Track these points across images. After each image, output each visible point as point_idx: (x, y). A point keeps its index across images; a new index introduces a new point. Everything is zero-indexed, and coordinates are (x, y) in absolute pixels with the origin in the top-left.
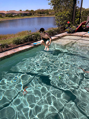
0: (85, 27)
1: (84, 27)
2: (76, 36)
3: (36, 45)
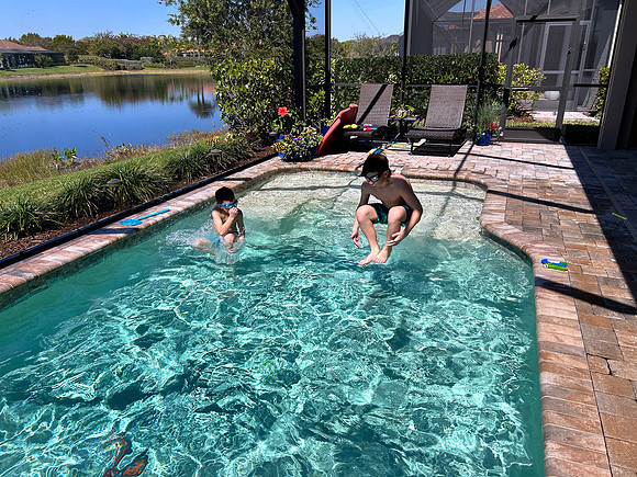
3: (137, 230)
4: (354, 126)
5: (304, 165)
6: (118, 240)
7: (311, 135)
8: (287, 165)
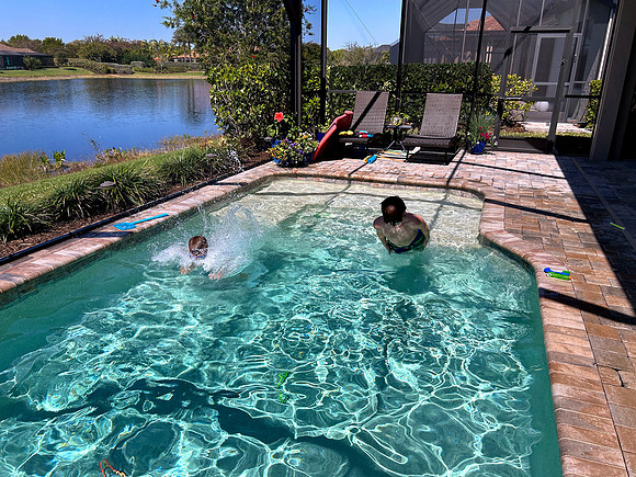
0: (350, 136)
1: (346, 136)
2: (321, 176)
3: (131, 233)
4: (350, 133)
5: (300, 171)
6: (112, 244)
7: (307, 141)
8: (283, 171)
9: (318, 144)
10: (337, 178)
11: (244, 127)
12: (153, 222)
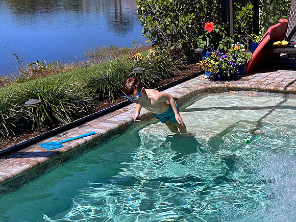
0: (285, 46)
3: (58, 153)
4: (285, 43)
5: (232, 84)
6: (39, 164)
7: (240, 52)
8: (215, 85)
9: (251, 56)
10: (270, 91)
11: (174, 38)
12: (80, 141)
